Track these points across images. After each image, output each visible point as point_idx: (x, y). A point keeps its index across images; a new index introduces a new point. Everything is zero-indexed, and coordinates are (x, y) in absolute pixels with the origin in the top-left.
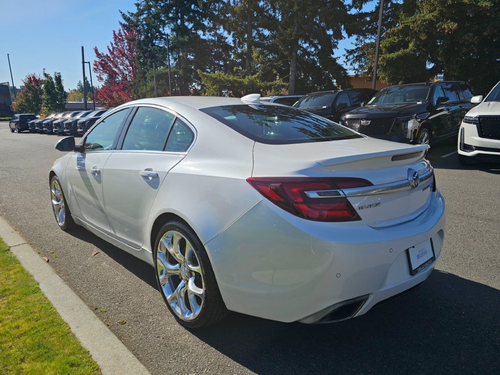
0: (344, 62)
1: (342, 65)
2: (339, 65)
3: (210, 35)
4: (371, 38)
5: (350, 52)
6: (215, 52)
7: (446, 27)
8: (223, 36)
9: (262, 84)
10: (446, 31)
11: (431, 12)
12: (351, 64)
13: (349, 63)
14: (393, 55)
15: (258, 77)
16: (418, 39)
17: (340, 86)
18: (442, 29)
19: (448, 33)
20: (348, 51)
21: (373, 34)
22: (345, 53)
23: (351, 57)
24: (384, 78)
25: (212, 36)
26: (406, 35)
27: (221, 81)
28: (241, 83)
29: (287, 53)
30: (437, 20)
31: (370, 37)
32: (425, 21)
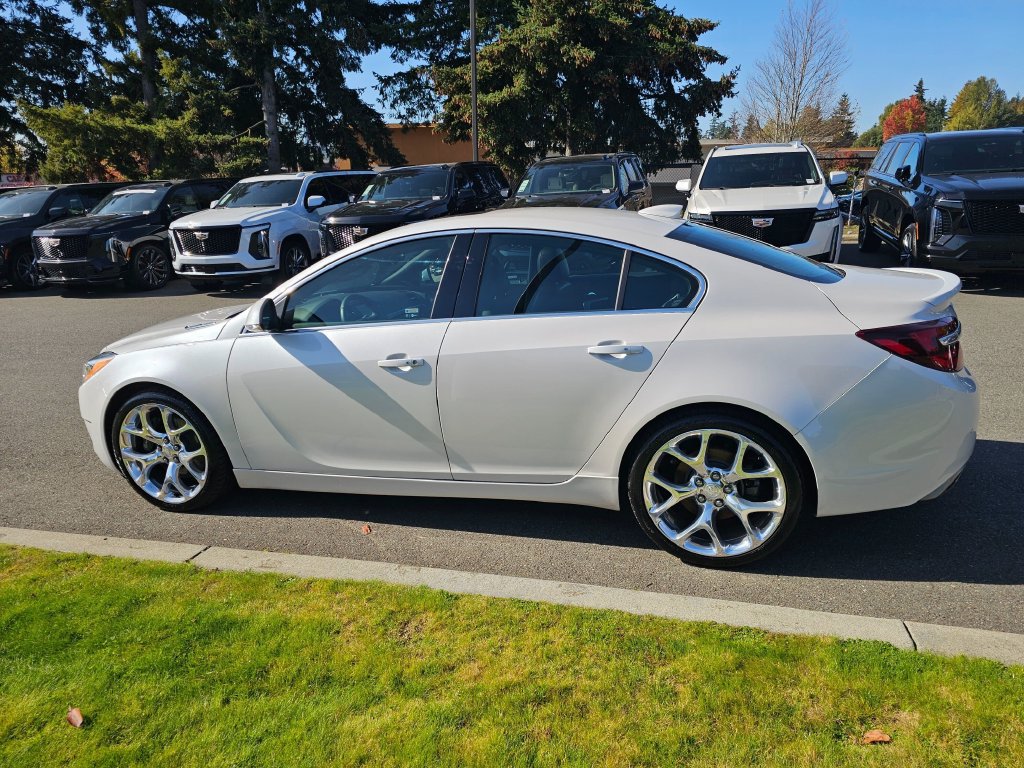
0: (379, 101)
1: (372, 105)
2: (365, 105)
3: (19, 8)
4: (420, 56)
5: (387, 81)
6: (32, 52)
7: (577, 55)
8: (57, 16)
9: (202, 138)
10: (578, 62)
11: (546, 24)
12: (392, 106)
13: (388, 104)
14: (494, 98)
15: (191, 123)
16: (531, 70)
17: (372, 148)
18: (570, 58)
19: (580, 66)
20: (380, 78)
21: (422, 49)
22: (377, 82)
23: (388, 90)
24: (485, 140)
25: (25, 11)
26: (510, 62)
27: (89, 128)
28: (149, 135)
29: (250, 71)
30: (559, 41)
31: (417, 54)
32: (541, 40)
